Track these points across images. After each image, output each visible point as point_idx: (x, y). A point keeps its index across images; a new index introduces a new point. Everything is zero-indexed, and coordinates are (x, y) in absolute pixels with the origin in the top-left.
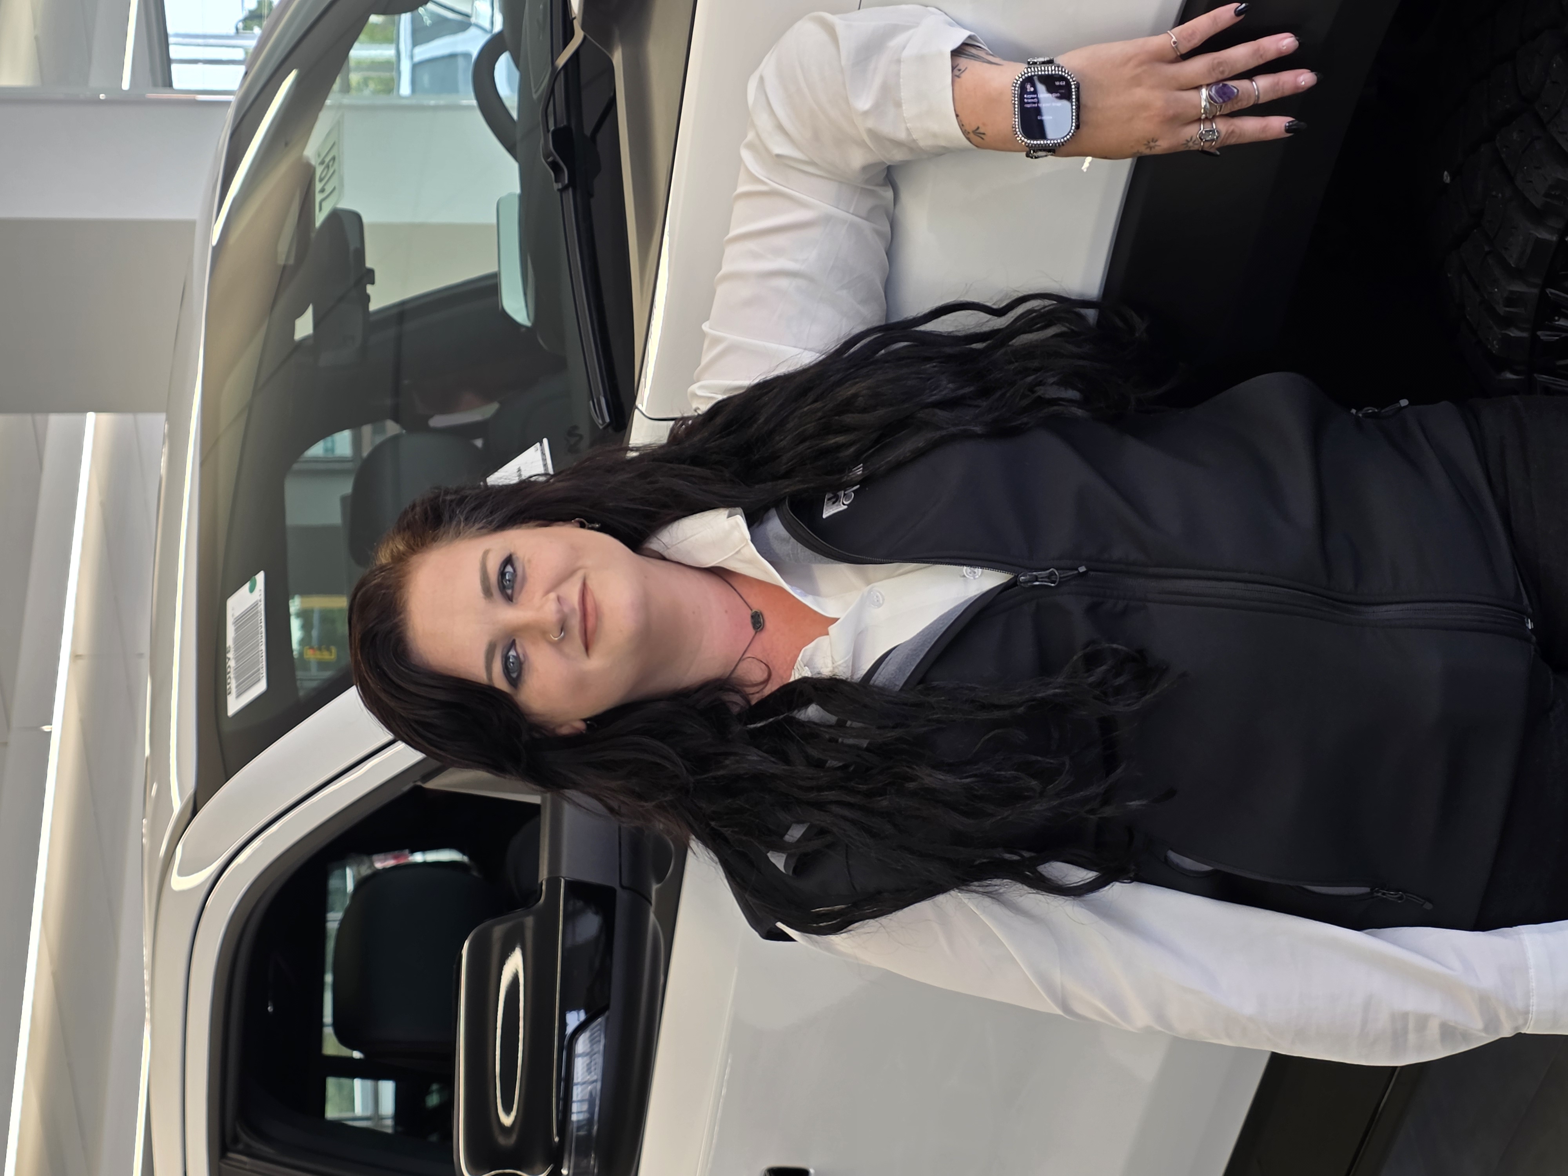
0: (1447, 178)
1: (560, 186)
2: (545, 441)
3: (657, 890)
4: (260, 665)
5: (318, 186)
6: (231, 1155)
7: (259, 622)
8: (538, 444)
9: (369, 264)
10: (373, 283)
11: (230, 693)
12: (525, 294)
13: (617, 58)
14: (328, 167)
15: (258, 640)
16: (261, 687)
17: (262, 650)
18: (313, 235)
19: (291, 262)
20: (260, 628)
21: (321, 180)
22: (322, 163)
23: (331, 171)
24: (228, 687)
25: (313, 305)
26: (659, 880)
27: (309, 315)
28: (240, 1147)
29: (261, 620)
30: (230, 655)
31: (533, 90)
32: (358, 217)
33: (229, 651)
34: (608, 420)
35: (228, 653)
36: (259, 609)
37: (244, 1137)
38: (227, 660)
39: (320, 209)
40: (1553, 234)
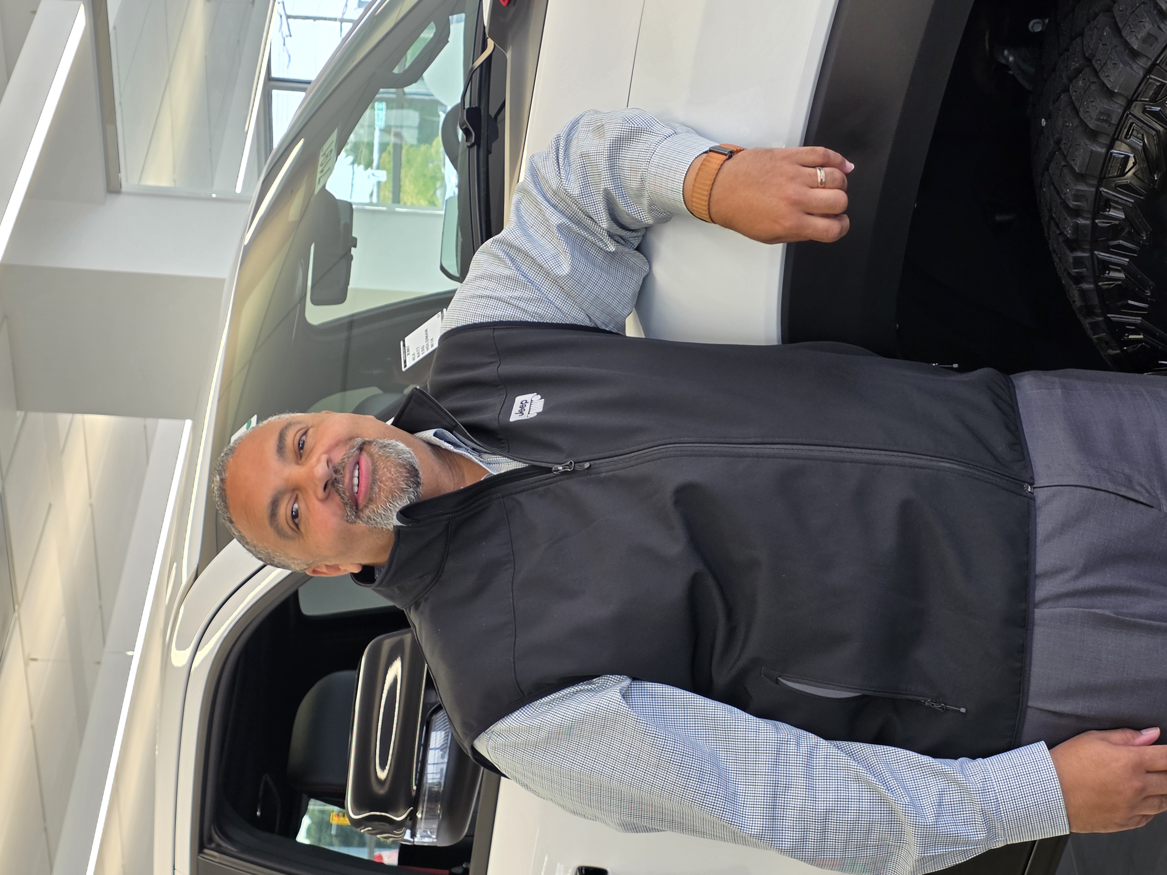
1: (469, 145)
5: (320, 169)
6: (206, 851)
9: (354, 235)
10: (355, 246)
13: (509, 55)
14: (327, 156)
21: (321, 165)
23: (329, 158)
28: (213, 845)
32: (349, 208)
37: (216, 838)
39: (319, 182)
40: (1102, 148)
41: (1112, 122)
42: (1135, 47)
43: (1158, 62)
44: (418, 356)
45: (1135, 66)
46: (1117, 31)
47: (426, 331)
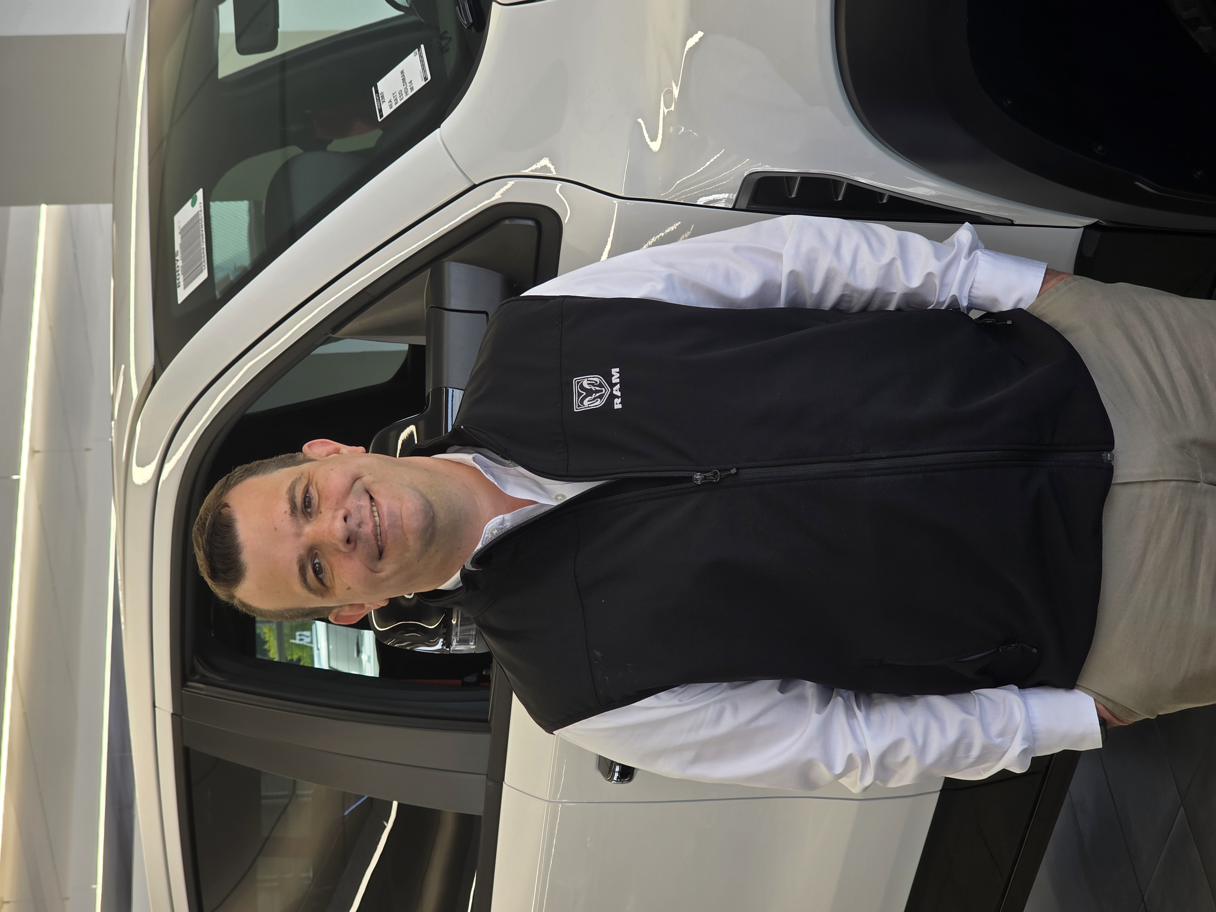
2: (422, 46)
4: (203, 260)
6: (190, 684)
8: (417, 50)
11: (179, 286)
16: (203, 276)
24: (177, 282)
28: (197, 677)
30: (178, 258)
33: (178, 255)
34: (471, 21)
35: (176, 256)
36: (199, 217)
37: (200, 668)
44: (396, 103)
47: (402, 72)
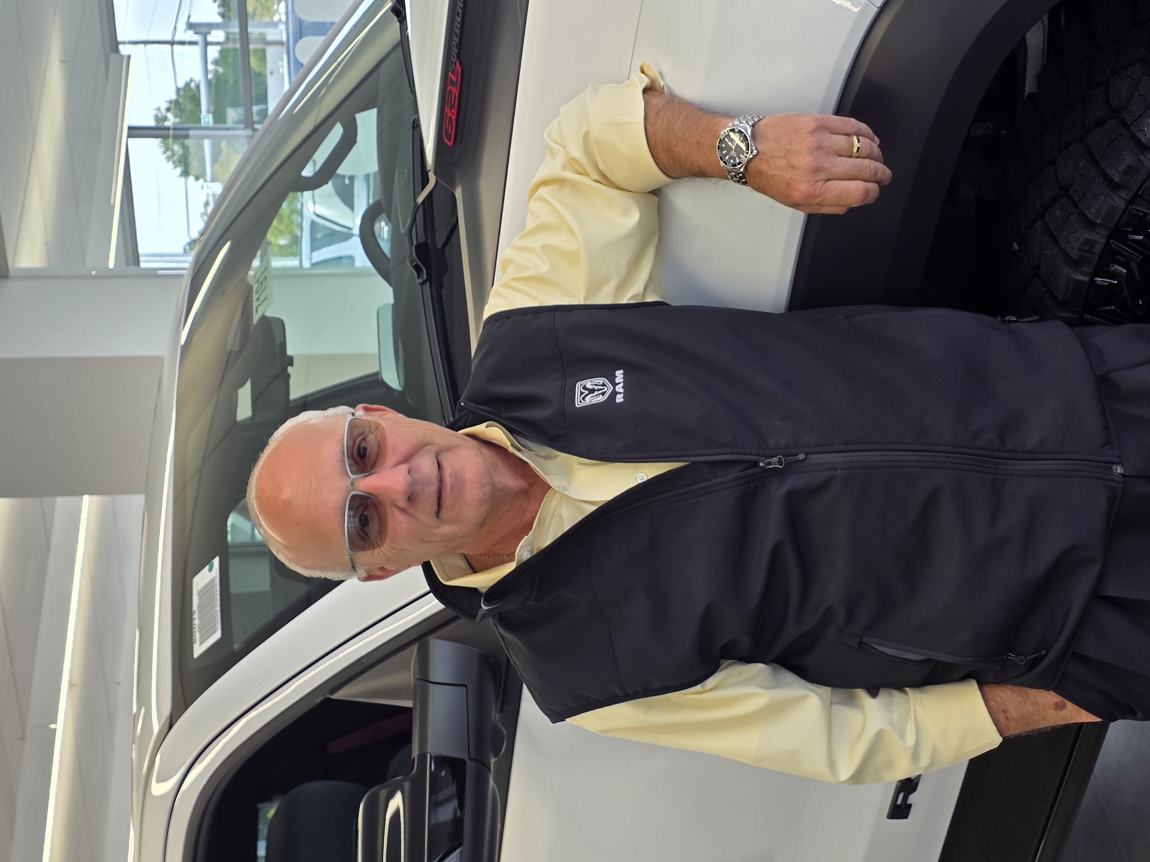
0: (1016, 246)
1: (421, 281)
3: (495, 763)
4: (217, 621)
5: (255, 297)
7: (216, 591)
9: (289, 353)
10: (292, 367)
11: (195, 642)
12: (397, 369)
13: (458, 193)
14: (262, 284)
15: (215, 604)
16: (217, 635)
17: (217, 610)
18: (252, 330)
19: (236, 348)
20: (216, 595)
21: (257, 293)
22: (258, 281)
23: (264, 286)
24: (194, 638)
25: (251, 379)
26: (496, 755)
27: (248, 385)
29: (217, 589)
30: (195, 616)
31: (401, 228)
32: (282, 323)
33: (195, 613)
35: (194, 615)
36: (216, 582)
38: (193, 620)
39: (257, 311)
40: (1086, 276)
41: (1095, 251)
42: (1117, 180)
43: (1140, 193)
45: (1116, 198)
46: (1096, 163)
